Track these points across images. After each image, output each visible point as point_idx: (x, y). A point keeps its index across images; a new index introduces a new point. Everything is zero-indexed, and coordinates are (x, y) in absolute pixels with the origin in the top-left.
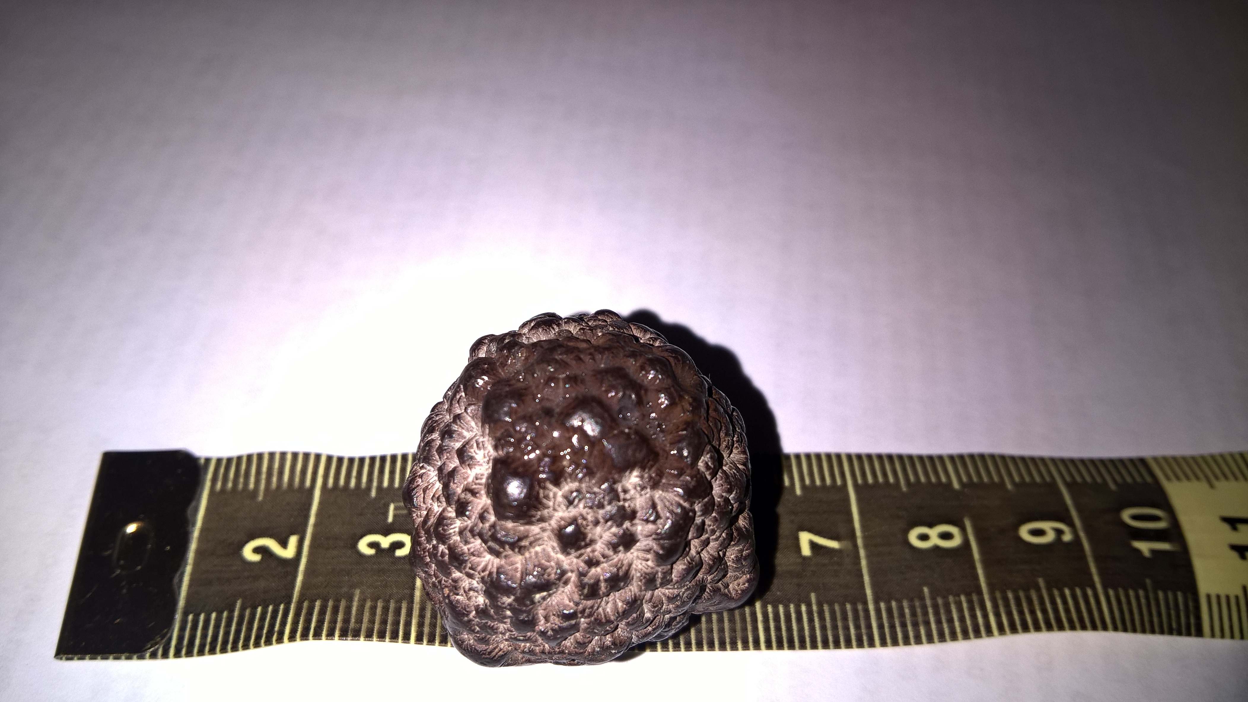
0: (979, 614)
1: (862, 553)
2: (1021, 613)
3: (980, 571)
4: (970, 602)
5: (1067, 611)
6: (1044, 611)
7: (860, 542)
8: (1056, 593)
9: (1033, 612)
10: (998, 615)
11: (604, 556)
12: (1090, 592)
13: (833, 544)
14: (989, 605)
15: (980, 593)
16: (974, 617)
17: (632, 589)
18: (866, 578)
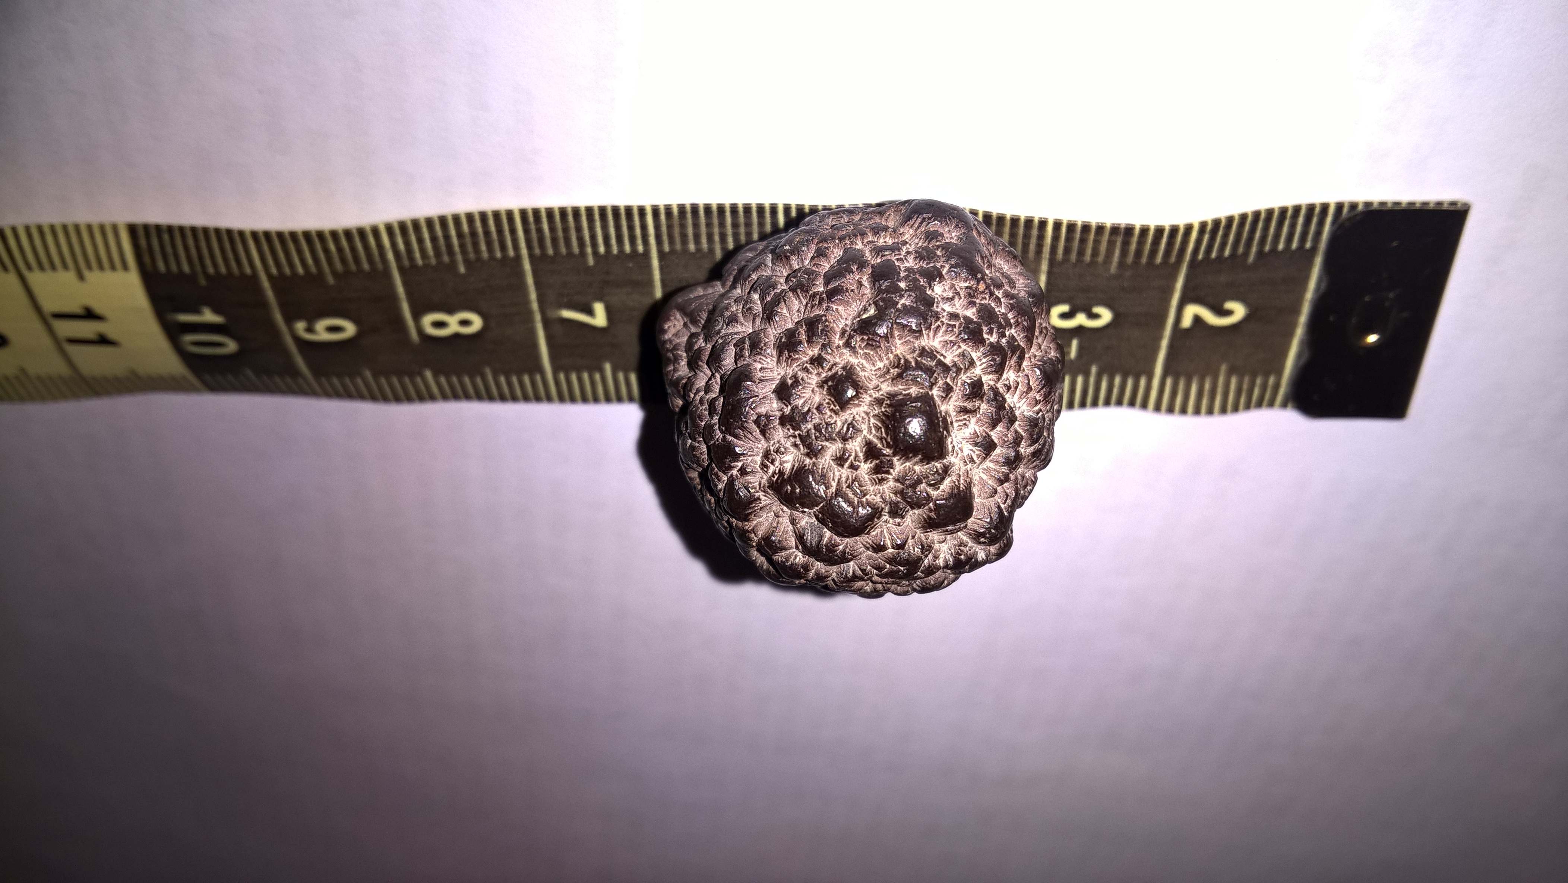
0: (401, 246)
1: (535, 306)
2: (353, 249)
3: (400, 290)
4: (411, 257)
5: (300, 252)
6: (326, 250)
7: (538, 317)
8: (313, 270)
9: (340, 250)
10: (380, 246)
11: (806, 370)
12: (274, 271)
13: (568, 314)
14: (390, 256)
15: (401, 269)
16: (407, 243)
17: (774, 331)
18: (530, 280)
